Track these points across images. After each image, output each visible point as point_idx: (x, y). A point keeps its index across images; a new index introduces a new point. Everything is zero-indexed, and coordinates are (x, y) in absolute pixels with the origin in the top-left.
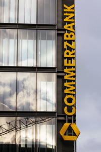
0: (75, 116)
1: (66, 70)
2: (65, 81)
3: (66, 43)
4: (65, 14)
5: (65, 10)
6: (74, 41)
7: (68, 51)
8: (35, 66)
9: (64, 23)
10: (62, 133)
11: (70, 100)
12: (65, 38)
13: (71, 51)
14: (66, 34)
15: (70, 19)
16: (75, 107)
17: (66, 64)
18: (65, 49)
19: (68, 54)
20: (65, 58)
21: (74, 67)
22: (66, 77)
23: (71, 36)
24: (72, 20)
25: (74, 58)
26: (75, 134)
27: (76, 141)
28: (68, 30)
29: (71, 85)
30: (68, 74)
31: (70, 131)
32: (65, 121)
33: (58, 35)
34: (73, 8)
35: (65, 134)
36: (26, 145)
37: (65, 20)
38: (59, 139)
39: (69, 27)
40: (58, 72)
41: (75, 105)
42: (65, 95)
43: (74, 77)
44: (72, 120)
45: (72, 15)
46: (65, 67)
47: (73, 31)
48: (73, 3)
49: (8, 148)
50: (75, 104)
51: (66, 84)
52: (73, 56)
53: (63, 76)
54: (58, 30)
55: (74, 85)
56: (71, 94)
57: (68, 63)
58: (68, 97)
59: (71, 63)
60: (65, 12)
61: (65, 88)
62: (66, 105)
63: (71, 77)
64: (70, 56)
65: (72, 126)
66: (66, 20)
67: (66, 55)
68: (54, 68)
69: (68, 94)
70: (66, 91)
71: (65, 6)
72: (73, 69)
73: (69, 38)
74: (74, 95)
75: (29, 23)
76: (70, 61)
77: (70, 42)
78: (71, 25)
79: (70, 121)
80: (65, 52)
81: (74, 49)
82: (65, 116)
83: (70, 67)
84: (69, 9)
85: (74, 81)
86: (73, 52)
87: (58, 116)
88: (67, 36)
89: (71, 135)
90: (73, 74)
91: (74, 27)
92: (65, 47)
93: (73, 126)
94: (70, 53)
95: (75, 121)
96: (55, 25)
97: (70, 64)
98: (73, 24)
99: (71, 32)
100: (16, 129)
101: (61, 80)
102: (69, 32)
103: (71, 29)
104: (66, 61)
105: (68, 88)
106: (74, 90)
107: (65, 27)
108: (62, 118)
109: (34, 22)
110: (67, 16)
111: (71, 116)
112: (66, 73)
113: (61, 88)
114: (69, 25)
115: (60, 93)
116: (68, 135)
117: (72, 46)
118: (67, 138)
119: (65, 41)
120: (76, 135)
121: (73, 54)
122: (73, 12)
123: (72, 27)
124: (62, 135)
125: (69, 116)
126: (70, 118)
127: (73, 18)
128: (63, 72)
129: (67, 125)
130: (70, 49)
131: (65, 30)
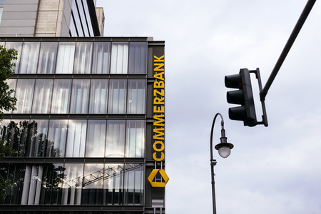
0: (164, 162)
1: (155, 117)
2: (154, 127)
3: (155, 91)
4: (155, 64)
5: (155, 61)
6: (163, 89)
7: (158, 99)
9: (154, 73)
10: (150, 179)
11: (159, 146)
12: (155, 86)
13: (160, 98)
14: (156, 82)
15: (160, 68)
16: (164, 153)
17: (155, 111)
18: (155, 97)
19: (157, 101)
20: (155, 105)
21: (163, 113)
22: (155, 124)
23: (161, 84)
24: (162, 70)
25: (164, 105)
26: (164, 181)
28: (157, 79)
29: (160, 131)
30: (157, 120)
31: (159, 177)
32: (153, 167)
33: (148, 83)
34: (163, 59)
35: (154, 181)
36: (114, 190)
38: (147, 184)
39: (159, 76)
40: (147, 119)
41: (164, 151)
42: (154, 141)
43: (164, 123)
44: (161, 165)
45: (161, 65)
46: (154, 114)
47: (163, 79)
48: (163, 54)
49: (96, 193)
51: (155, 130)
52: (163, 103)
53: (152, 123)
54: (148, 79)
55: (163, 131)
56: (160, 140)
57: (157, 109)
58: (156, 142)
59: (161, 110)
60: (156, 62)
61: (155, 134)
62: (155, 151)
63: (160, 123)
64: (159, 103)
65: (160, 172)
66: (156, 69)
67: (155, 103)
68: (144, 115)
69: (157, 140)
70: (155, 137)
71: (155, 57)
72: (162, 116)
73: (159, 86)
74: (163, 141)
75: (120, 73)
76: (159, 108)
77: (159, 90)
78: (161, 74)
79: (159, 167)
80: (155, 99)
81: (163, 97)
82: (153, 162)
83: (160, 114)
84: (159, 59)
85: (163, 127)
86: (162, 99)
87: (147, 162)
88: (157, 85)
89: (160, 181)
90: (162, 120)
91: (163, 75)
92: (155, 95)
93: (162, 172)
94: (160, 100)
95: (164, 167)
96: (145, 75)
97: (159, 111)
98: (163, 73)
99: (161, 80)
101: (150, 126)
102: (159, 80)
103: (161, 78)
104: (155, 108)
105: (157, 134)
106: (163, 136)
107: (155, 76)
108: (151, 164)
109: (125, 72)
110: (157, 66)
111: (160, 162)
112: (155, 120)
113: (150, 134)
114: (159, 74)
115: (149, 139)
116: (157, 181)
117: (162, 94)
118: (156, 184)
119: (155, 89)
121: (163, 101)
122: (163, 63)
123: (161, 76)
124: (150, 181)
125: (157, 162)
126: (159, 164)
127: (163, 67)
128: (153, 119)
129: (155, 171)
130: (159, 96)
131: (155, 79)
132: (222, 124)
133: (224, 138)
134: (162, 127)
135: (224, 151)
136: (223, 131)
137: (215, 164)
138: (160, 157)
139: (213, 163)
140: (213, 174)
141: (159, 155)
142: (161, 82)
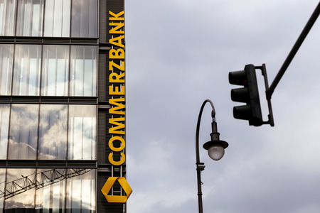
0: (124, 166)
1: (112, 101)
2: (110, 116)
3: (111, 63)
4: (110, 24)
5: (111, 19)
6: (123, 60)
7: (115, 74)
8: (66, 95)
9: (109, 36)
10: (105, 191)
11: (117, 144)
12: (111, 56)
13: (119, 74)
14: (113, 50)
15: (119, 30)
16: (125, 153)
17: (111, 92)
18: (111, 72)
19: (114, 78)
20: (111, 84)
21: (123, 96)
22: (112, 111)
23: (120, 53)
24: (121, 32)
25: (123, 84)
26: (124, 193)
27: (125, 203)
28: (114, 46)
29: (119, 122)
30: (114, 106)
31: (117, 188)
32: (109, 174)
33: (101, 52)
34: (122, 16)
35: (110, 194)
37: (111, 32)
38: (100, 199)
39: (117, 41)
40: (100, 103)
41: (124, 151)
42: (110, 136)
43: (124, 110)
44: (121, 171)
45: (120, 25)
46: (110, 97)
47: (123, 46)
48: (122, 8)
50: (125, 149)
51: (112, 121)
52: (122, 81)
53: (107, 110)
54: (101, 45)
55: (123, 122)
56: (119, 135)
57: (114, 90)
58: (114, 138)
59: (119, 90)
60: (111, 21)
61: (111, 125)
62: (111, 151)
63: (119, 110)
64: (117, 81)
65: (119, 181)
66: (113, 31)
67: (111, 80)
68: (95, 98)
69: (115, 135)
70: (111, 130)
71: (111, 13)
72: (121, 99)
73: (117, 57)
74: (123, 136)
75: (59, 36)
76: (117, 88)
77: (117, 61)
78: (119, 39)
79: (117, 174)
80: (111, 76)
81: (123, 72)
82: (109, 166)
83: (118, 96)
84: (116, 17)
85: (123, 116)
86: (122, 75)
87: (99, 166)
88: (114, 54)
89: (119, 194)
90: (121, 106)
91: (123, 41)
92: (111, 69)
93: (122, 181)
94: (118, 77)
95: (124, 174)
96: (96, 39)
97: (117, 93)
98: (122, 37)
99: (120, 47)
100: (36, 186)
101: (103, 115)
102: (116, 47)
103: (119, 44)
104: (111, 88)
105: (115, 126)
106: (123, 129)
107: (111, 41)
108: (106, 170)
109: (66, 35)
110: (114, 27)
111: (119, 167)
112: (111, 105)
113: (103, 126)
114: (116, 39)
115: (103, 133)
116: (114, 194)
117: (121, 67)
118: (113, 199)
119: (111, 60)
120: (126, 195)
121: (122, 78)
122: (123, 21)
123: (120, 41)
124: (105, 194)
125: (115, 167)
126: (117, 170)
127: (123, 28)
128: (108, 104)
129: (112, 179)
130: (117, 71)
131: (110, 45)
132: (213, 115)
133: (215, 133)
134: (121, 115)
135: (216, 151)
136: (214, 124)
137: (202, 169)
138: (119, 160)
139: (200, 168)
140: (200, 183)
141: (117, 156)
142: (119, 50)
